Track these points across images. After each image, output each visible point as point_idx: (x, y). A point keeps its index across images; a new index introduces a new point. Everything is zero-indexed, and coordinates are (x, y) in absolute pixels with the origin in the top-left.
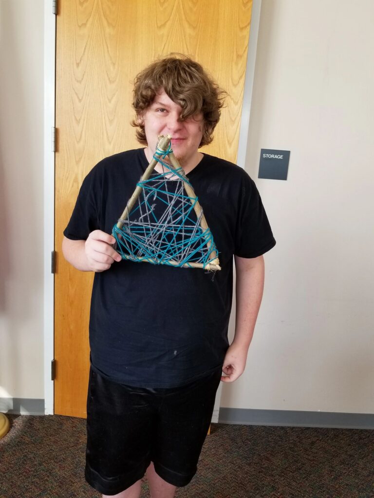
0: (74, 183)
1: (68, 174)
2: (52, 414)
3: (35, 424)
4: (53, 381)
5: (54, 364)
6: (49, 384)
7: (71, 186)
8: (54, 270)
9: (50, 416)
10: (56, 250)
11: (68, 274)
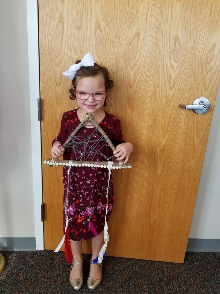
0: (59, 24)
1: (52, 13)
2: (43, 249)
3: (29, 260)
4: (43, 222)
5: (43, 207)
6: (39, 224)
7: (56, 26)
8: (41, 118)
9: (41, 251)
10: (42, 97)
11: (55, 122)
